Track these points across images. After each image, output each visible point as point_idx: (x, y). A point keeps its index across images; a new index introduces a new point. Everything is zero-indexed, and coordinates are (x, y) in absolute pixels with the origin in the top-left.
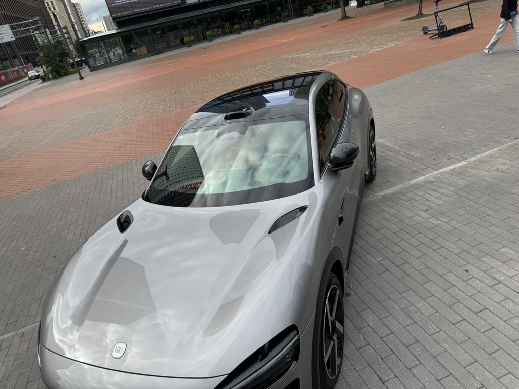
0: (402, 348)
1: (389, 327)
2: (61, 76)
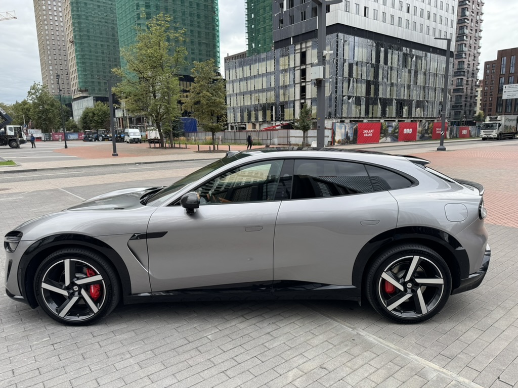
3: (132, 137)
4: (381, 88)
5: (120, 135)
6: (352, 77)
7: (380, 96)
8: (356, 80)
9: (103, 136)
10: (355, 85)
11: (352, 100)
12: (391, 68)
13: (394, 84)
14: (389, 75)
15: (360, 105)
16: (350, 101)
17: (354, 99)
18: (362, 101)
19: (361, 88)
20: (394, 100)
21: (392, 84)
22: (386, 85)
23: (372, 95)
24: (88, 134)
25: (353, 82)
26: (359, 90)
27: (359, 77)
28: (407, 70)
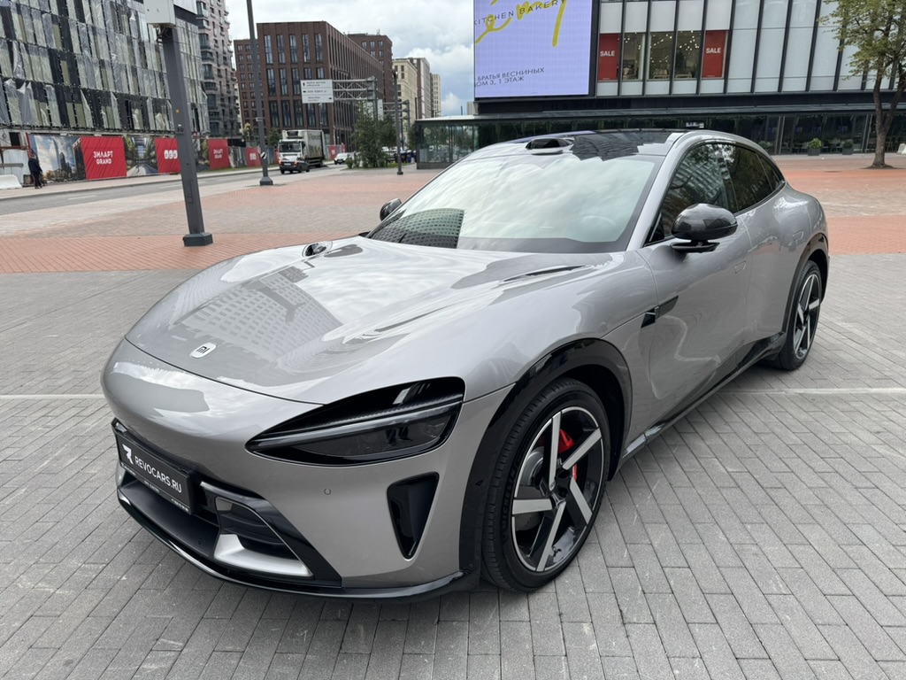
0: (694, 592)
1: (688, 558)
2: (375, 166)
4: (81, 68)
6: (15, 39)
7: (84, 85)
8: (26, 46)
10: (25, 56)
11: (27, 89)
12: (94, 29)
13: (106, 63)
14: (92, 44)
15: (46, 101)
16: (22, 90)
17: (30, 86)
18: (48, 92)
19: (40, 63)
20: (112, 95)
21: (102, 63)
22: (91, 64)
23: (67, 83)
25: (20, 50)
26: (36, 68)
27: (31, 40)
28: (124, 37)
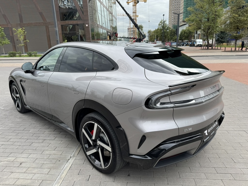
3: (198, 43)
5: (193, 43)
9: (186, 44)
24: (180, 43)
